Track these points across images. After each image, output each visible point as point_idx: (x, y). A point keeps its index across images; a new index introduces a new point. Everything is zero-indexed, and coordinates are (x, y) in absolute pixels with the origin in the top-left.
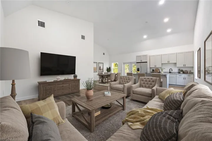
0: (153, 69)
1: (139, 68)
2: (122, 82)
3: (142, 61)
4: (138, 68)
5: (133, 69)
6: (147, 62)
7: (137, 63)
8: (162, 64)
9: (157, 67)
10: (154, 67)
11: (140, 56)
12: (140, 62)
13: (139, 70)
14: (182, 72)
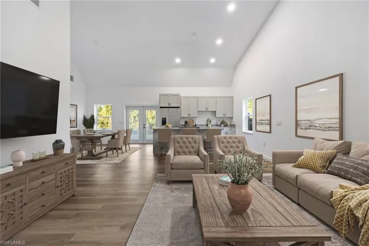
0: (186, 120)
1: (165, 119)
2: (180, 149)
3: (172, 106)
4: (163, 119)
6: (179, 107)
7: (161, 107)
8: (198, 111)
9: (191, 116)
10: (187, 116)
11: (167, 95)
12: (167, 106)
13: (166, 121)
14: (223, 125)
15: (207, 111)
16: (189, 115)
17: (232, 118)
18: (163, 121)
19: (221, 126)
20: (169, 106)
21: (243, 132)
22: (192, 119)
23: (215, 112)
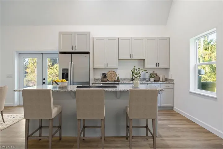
1: (68, 70)
3: (77, 50)
4: (63, 70)
5: (48, 73)
6: (88, 53)
7: (61, 53)
8: (119, 60)
9: (109, 66)
10: (103, 66)
11: (70, 34)
12: (71, 50)
13: (68, 74)
14: (152, 80)
15: (131, 59)
16: (106, 64)
17: (167, 69)
18: (63, 74)
19: (150, 80)
20: (74, 51)
21: (190, 92)
22: (113, 71)
23: (144, 60)
